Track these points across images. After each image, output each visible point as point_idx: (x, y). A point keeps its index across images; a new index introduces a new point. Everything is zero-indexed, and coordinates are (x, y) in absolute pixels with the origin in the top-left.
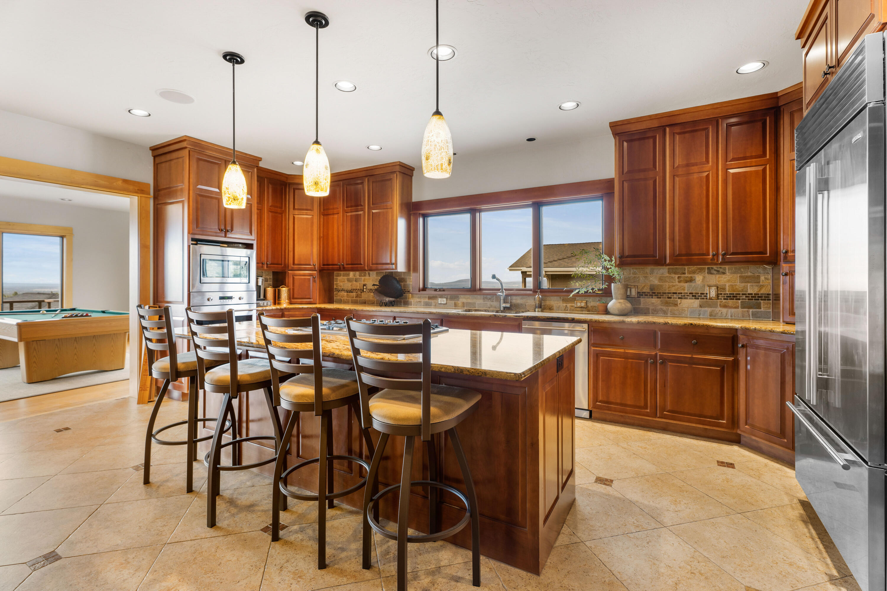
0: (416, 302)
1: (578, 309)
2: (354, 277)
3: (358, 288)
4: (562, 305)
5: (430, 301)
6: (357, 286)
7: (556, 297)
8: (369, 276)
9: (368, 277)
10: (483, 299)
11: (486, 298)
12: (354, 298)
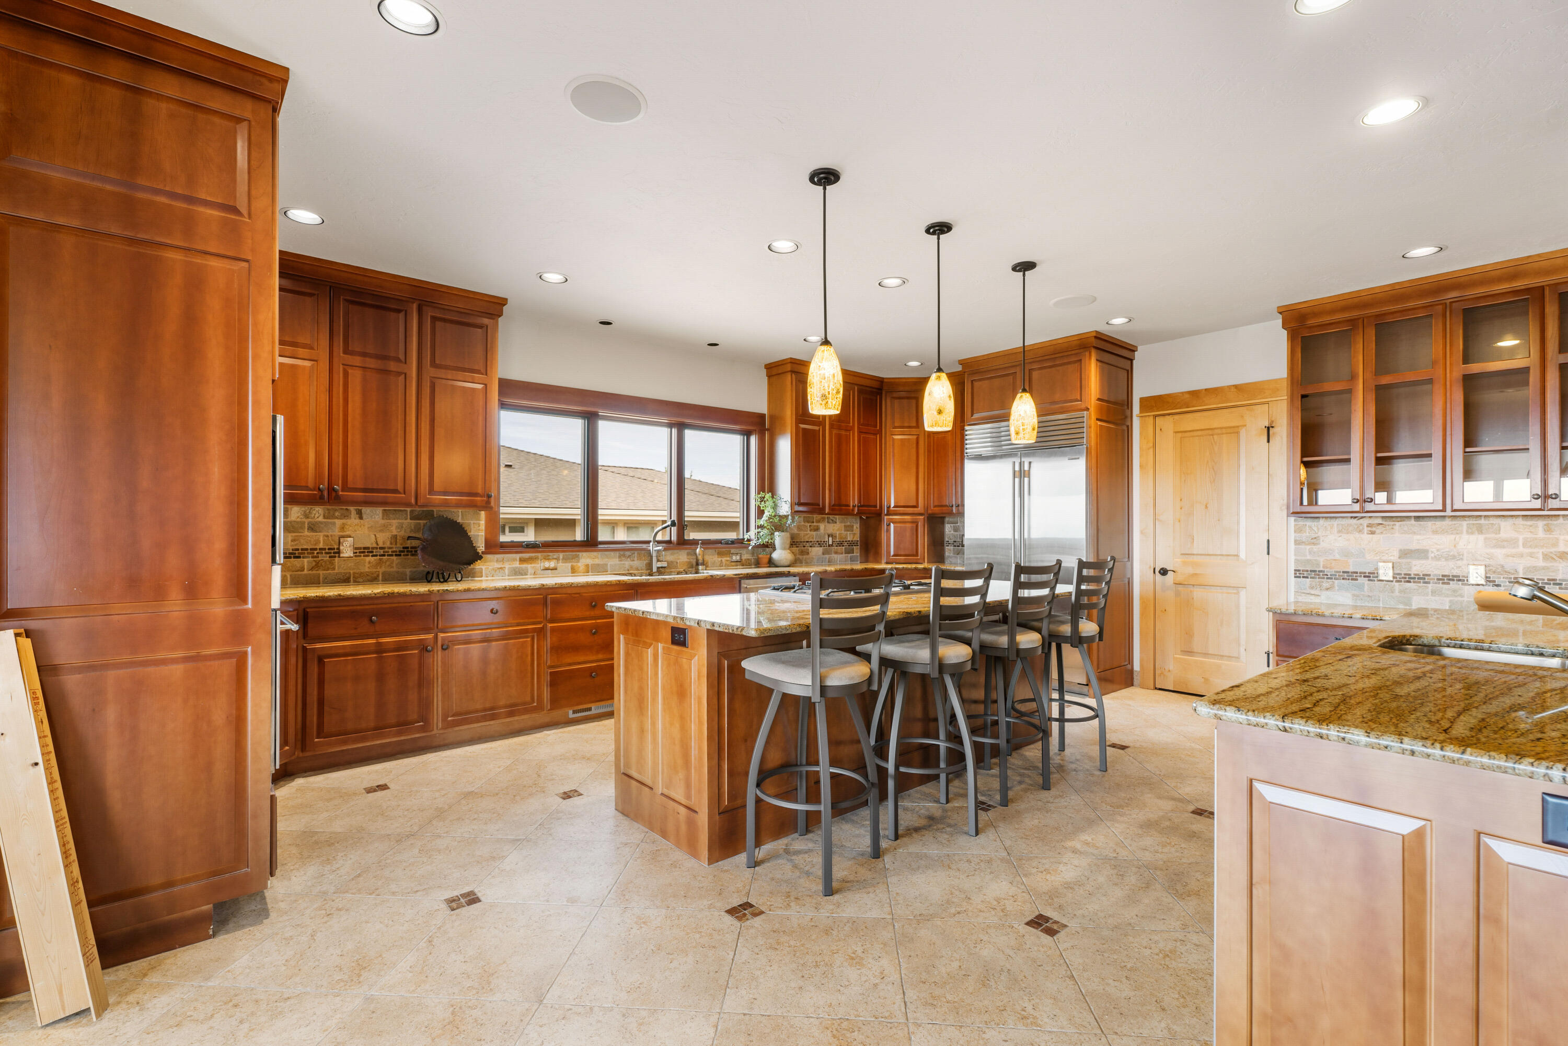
0: (493, 569)
1: (733, 564)
2: (307, 521)
3: (321, 546)
4: (717, 559)
5: (524, 566)
6: (318, 542)
7: (710, 550)
8: (361, 518)
9: (358, 521)
10: (620, 557)
11: (624, 556)
12: (306, 572)
